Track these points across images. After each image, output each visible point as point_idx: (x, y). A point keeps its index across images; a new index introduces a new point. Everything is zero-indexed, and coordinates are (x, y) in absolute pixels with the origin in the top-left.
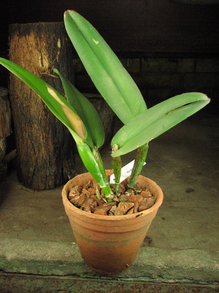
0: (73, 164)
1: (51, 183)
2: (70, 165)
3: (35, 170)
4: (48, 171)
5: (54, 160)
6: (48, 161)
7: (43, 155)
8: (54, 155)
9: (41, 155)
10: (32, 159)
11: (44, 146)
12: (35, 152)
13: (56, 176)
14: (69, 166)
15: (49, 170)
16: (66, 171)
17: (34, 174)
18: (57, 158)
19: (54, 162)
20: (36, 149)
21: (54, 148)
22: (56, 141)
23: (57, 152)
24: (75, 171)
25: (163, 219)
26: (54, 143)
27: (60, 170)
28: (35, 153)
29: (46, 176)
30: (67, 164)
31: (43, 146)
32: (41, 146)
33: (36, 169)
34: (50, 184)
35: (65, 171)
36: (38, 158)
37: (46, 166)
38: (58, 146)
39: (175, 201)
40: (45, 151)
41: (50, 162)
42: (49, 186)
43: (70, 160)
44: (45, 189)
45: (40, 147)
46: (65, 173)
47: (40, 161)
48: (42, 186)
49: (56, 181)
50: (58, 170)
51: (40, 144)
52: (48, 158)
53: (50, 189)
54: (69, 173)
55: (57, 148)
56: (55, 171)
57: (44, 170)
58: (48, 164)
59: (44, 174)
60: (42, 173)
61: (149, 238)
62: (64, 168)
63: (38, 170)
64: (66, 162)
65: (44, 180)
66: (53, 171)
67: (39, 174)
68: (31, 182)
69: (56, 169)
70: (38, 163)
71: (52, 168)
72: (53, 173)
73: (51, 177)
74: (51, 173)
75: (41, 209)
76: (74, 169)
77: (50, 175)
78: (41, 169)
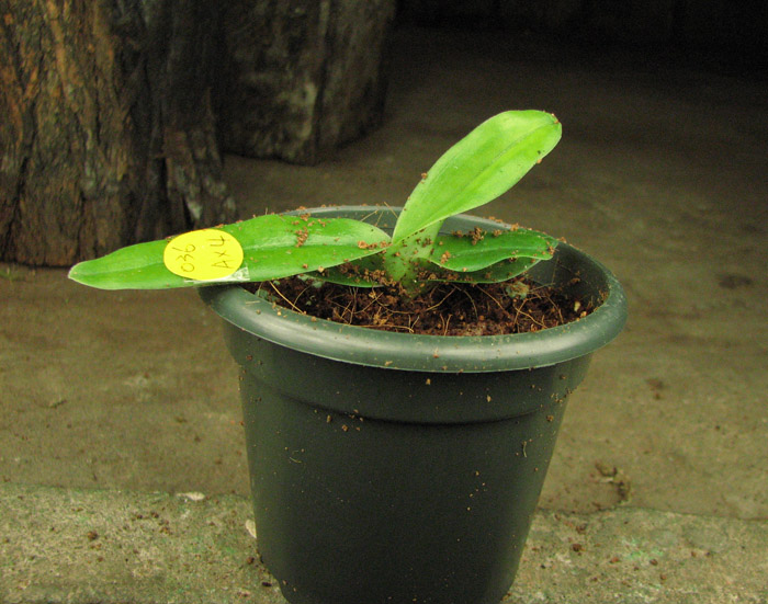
0: (215, 155)
1: (105, 232)
2: (201, 154)
3: (24, 168)
4: (88, 172)
5: (118, 118)
6: (86, 121)
7: (60, 86)
8: (118, 93)
9: (52, 90)
10: (10, 111)
11: (68, 41)
12: (20, 73)
13: (131, 201)
14: (196, 161)
15: (93, 166)
16: (181, 181)
17: (21, 188)
18: (133, 110)
19: (119, 127)
20: (28, 58)
21: (119, 56)
22: (126, 19)
23: (135, 76)
24: (223, 187)
25: (657, 385)
26: (115, 30)
27: (152, 178)
28: (22, 79)
29: (83, 198)
30: (184, 149)
31: (59, 38)
32: (52, 39)
33: (33, 164)
35: (177, 177)
36: (40, 108)
37: (76, 145)
38: (135, 45)
39: (687, 317)
40: (73, 69)
41: (99, 125)
43: (197, 134)
45: (46, 43)
46: (175, 190)
47: (52, 119)
50: (141, 173)
51: (44, 27)
52: (89, 102)
54: (193, 190)
55: (136, 55)
56: (125, 176)
57: (71, 165)
58: (90, 133)
59: (72, 186)
60: (61, 183)
61: (615, 472)
62: (169, 161)
63: (41, 167)
64: (182, 136)
65: (71, 216)
66: (115, 175)
67: (48, 190)
68: (9, 232)
69: (129, 167)
70: (40, 132)
71: (108, 160)
72: (115, 182)
73: (104, 203)
74: (103, 184)
75: (41, 343)
76: (217, 179)
77: (100, 192)
78: (56, 161)
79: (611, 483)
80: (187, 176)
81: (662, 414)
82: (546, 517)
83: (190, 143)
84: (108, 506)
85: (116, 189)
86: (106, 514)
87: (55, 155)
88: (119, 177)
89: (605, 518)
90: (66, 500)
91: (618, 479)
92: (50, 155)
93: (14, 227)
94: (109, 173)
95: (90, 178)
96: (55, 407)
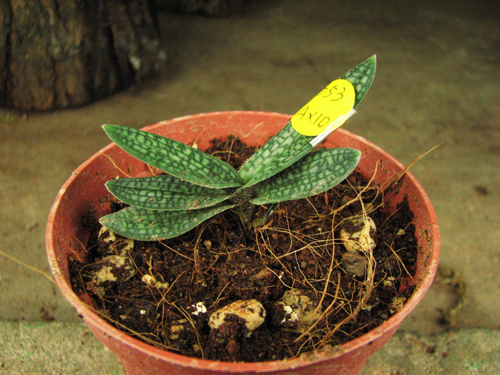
0: (149, 20)
1: (72, 84)
2: (137, 20)
3: (8, 41)
4: (54, 41)
6: (47, 3)
13: (88, 60)
14: (134, 26)
15: (57, 36)
17: (8, 56)
19: (73, 5)
24: (156, 43)
25: (482, 191)
27: (102, 41)
30: (124, 18)
33: (14, 38)
34: (71, 90)
35: (120, 39)
37: (42, 22)
41: (57, 5)
42: (68, 96)
44: (56, 108)
46: (120, 49)
47: (22, 3)
48: (42, 96)
49: (92, 81)
50: (94, 38)
53: (72, 106)
54: (133, 48)
56: (82, 43)
57: (41, 36)
58: (51, 12)
59: (43, 52)
60: (36, 51)
61: (452, 275)
62: (114, 28)
63: (20, 40)
64: (121, 8)
65: (47, 74)
66: (74, 41)
67: (27, 56)
68: (6, 88)
69: (84, 35)
70: (16, 14)
71: (67, 31)
72: (75, 47)
73: (68, 63)
74: (66, 48)
75: (26, 174)
76: (151, 38)
77: (65, 55)
78: (30, 35)
79: (449, 284)
80: (127, 37)
81: (487, 218)
82: (401, 339)
83: (128, 13)
84: (49, 339)
85: (76, 52)
86: (46, 348)
87: (28, 31)
88: (78, 43)
89: (450, 340)
90: (17, 335)
91: (454, 281)
92: (25, 31)
93: (9, 84)
94: (70, 40)
95: (56, 46)
96: (31, 229)
